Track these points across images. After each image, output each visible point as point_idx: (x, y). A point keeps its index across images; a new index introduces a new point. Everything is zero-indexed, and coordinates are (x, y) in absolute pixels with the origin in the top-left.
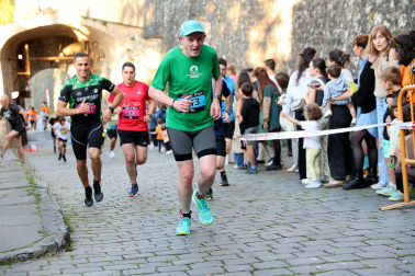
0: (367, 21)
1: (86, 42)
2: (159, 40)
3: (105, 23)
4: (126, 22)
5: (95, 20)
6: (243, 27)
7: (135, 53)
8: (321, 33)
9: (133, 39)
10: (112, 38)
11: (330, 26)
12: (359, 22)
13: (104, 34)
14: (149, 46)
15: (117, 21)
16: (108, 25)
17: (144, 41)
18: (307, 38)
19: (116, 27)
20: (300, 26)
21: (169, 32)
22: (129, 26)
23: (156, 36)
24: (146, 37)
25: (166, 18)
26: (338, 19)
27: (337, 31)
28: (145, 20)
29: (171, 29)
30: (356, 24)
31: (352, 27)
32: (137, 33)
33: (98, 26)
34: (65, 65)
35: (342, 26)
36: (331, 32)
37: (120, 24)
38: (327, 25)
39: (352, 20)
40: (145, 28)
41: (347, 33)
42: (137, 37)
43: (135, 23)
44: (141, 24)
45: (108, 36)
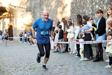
0: (94, 7)
1: (10, 12)
2: (31, 12)
3: (15, 7)
4: (21, 7)
5: (12, 6)
6: (55, 9)
7: (24, 15)
8: (79, 11)
9: (23, 12)
10: (17, 11)
11: (82, 9)
12: (91, 8)
13: (15, 10)
14: (28, 14)
15: (19, 6)
16: (16, 7)
17: (26, 12)
18: (75, 12)
19: (18, 8)
20: (73, 9)
21: (33, 10)
22: (22, 8)
23: (30, 11)
24: (27, 11)
25: (33, 6)
26: (84, 7)
27: (84, 10)
28: (27, 6)
29: (34, 9)
30: (90, 8)
31: (89, 9)
32: (24, 10)
33: (13, 8)
34: (3, 19)
35: (86, 9)
36: (82, 11)
37: (20, 7)
38: (81, 8)
39: (89, 7)
40: (27, 9)
41: (87, 11)
42: (24, 11)
43: (24, 7)
44: (26, 7)
45: (16, 10)
